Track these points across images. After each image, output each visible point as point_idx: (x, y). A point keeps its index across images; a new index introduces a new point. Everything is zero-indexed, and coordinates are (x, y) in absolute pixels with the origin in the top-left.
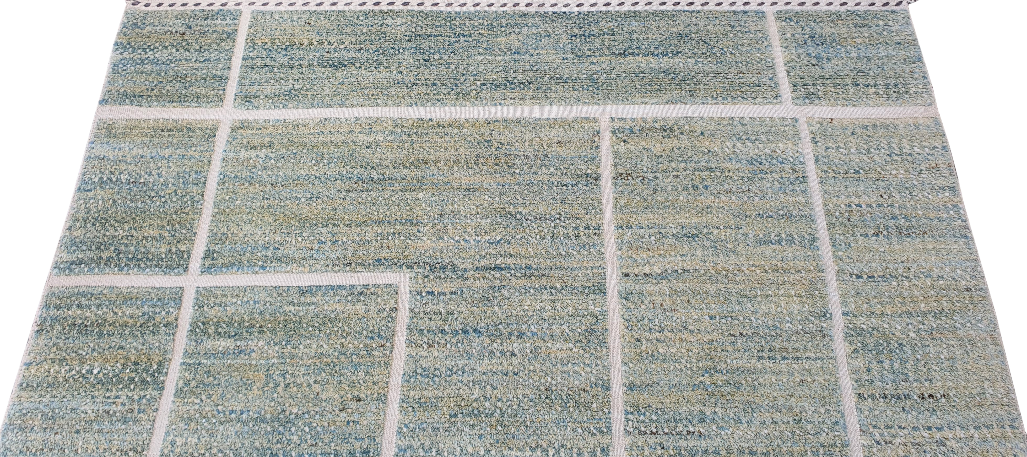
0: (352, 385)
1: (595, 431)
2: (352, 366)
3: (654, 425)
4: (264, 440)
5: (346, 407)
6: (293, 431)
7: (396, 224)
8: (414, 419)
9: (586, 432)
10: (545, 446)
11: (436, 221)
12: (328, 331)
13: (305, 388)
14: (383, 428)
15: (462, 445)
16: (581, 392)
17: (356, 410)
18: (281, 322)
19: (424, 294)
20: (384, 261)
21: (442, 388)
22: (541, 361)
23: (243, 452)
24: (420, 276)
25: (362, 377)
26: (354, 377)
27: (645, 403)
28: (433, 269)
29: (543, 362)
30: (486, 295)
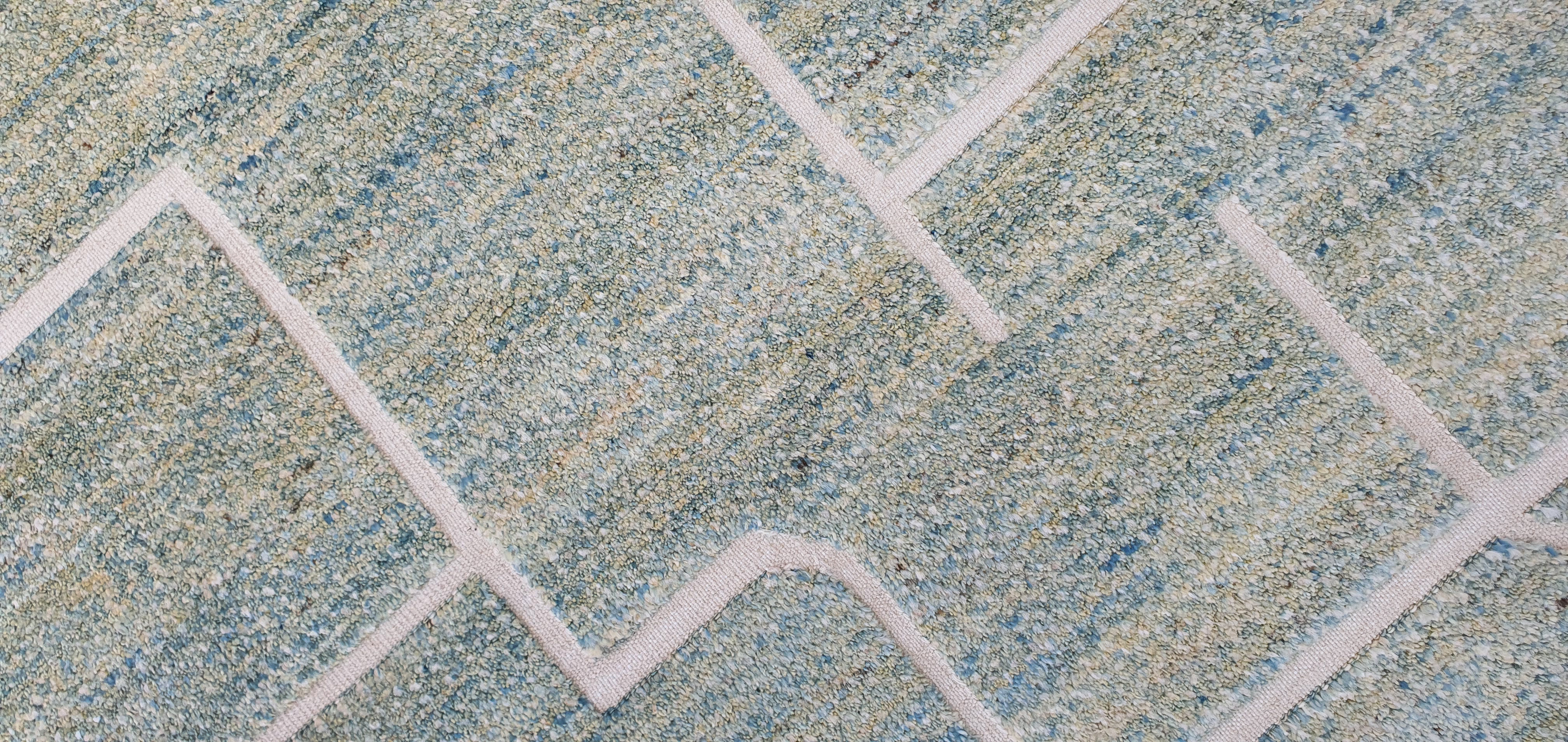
0: (272, 451)
1: (768, 153)
2: (238, 419)
3: (863, 46)
4: (215, 674)
5: (297, 496)
6: (249, 615)
7: (54, 87)
8: (436, 412)
9: (754, 169)
10: (705, 256)
11: (125, 12)
12: (136, 398)
13: (197, 528)
14: (397, 474)
15: (561, 381)
16: (687, 103)
17: (320, 487)
18: (36, 455)
19: (240, 177)
20: (107, 179)
21: (435, 317)
22: (569, 110)
23: (199, 722)
24: (199, 149)
25: (274, 423)
26: (262, 435)
27: (816, 20)
28: (211, 116)
29: (573, 110)
30: (355, 75)
